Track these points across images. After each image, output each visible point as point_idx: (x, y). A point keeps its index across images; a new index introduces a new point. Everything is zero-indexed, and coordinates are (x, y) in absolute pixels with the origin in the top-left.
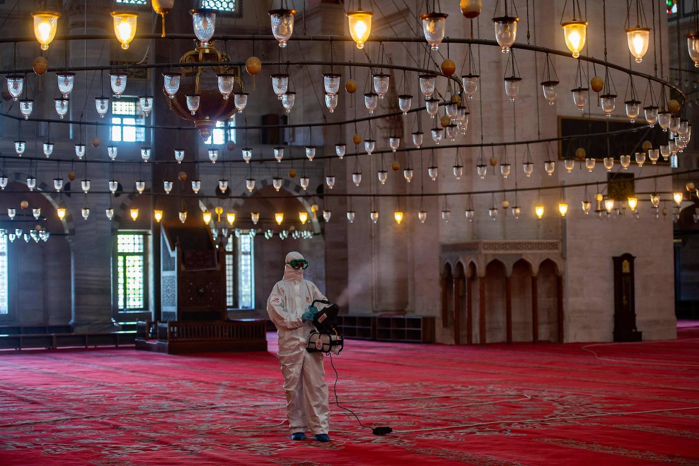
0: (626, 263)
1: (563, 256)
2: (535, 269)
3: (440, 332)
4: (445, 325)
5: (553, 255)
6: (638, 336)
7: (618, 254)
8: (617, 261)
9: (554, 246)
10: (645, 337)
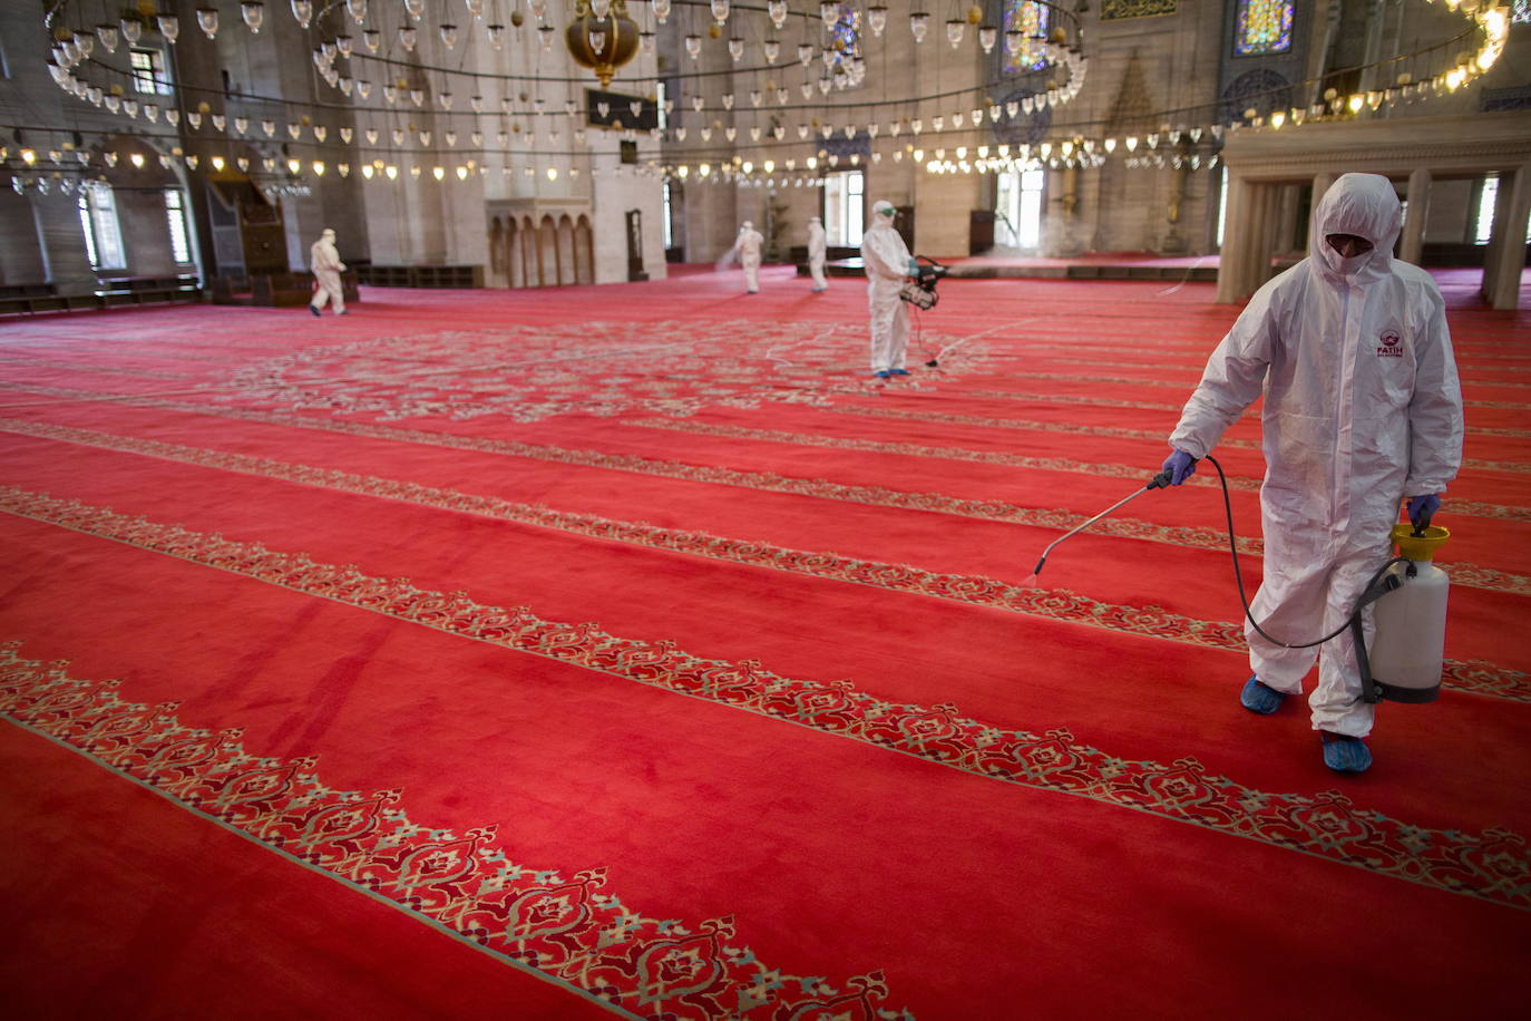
0: (635, 217)
1: (593, 210)
2: (575, 222)
3: (489, 278)
4: (495, 270)
5: (585, 209)
6: (646, 277)
7: (630, 209)
8: (629, 216)
9: (585, 202)
10: (653, 278)
